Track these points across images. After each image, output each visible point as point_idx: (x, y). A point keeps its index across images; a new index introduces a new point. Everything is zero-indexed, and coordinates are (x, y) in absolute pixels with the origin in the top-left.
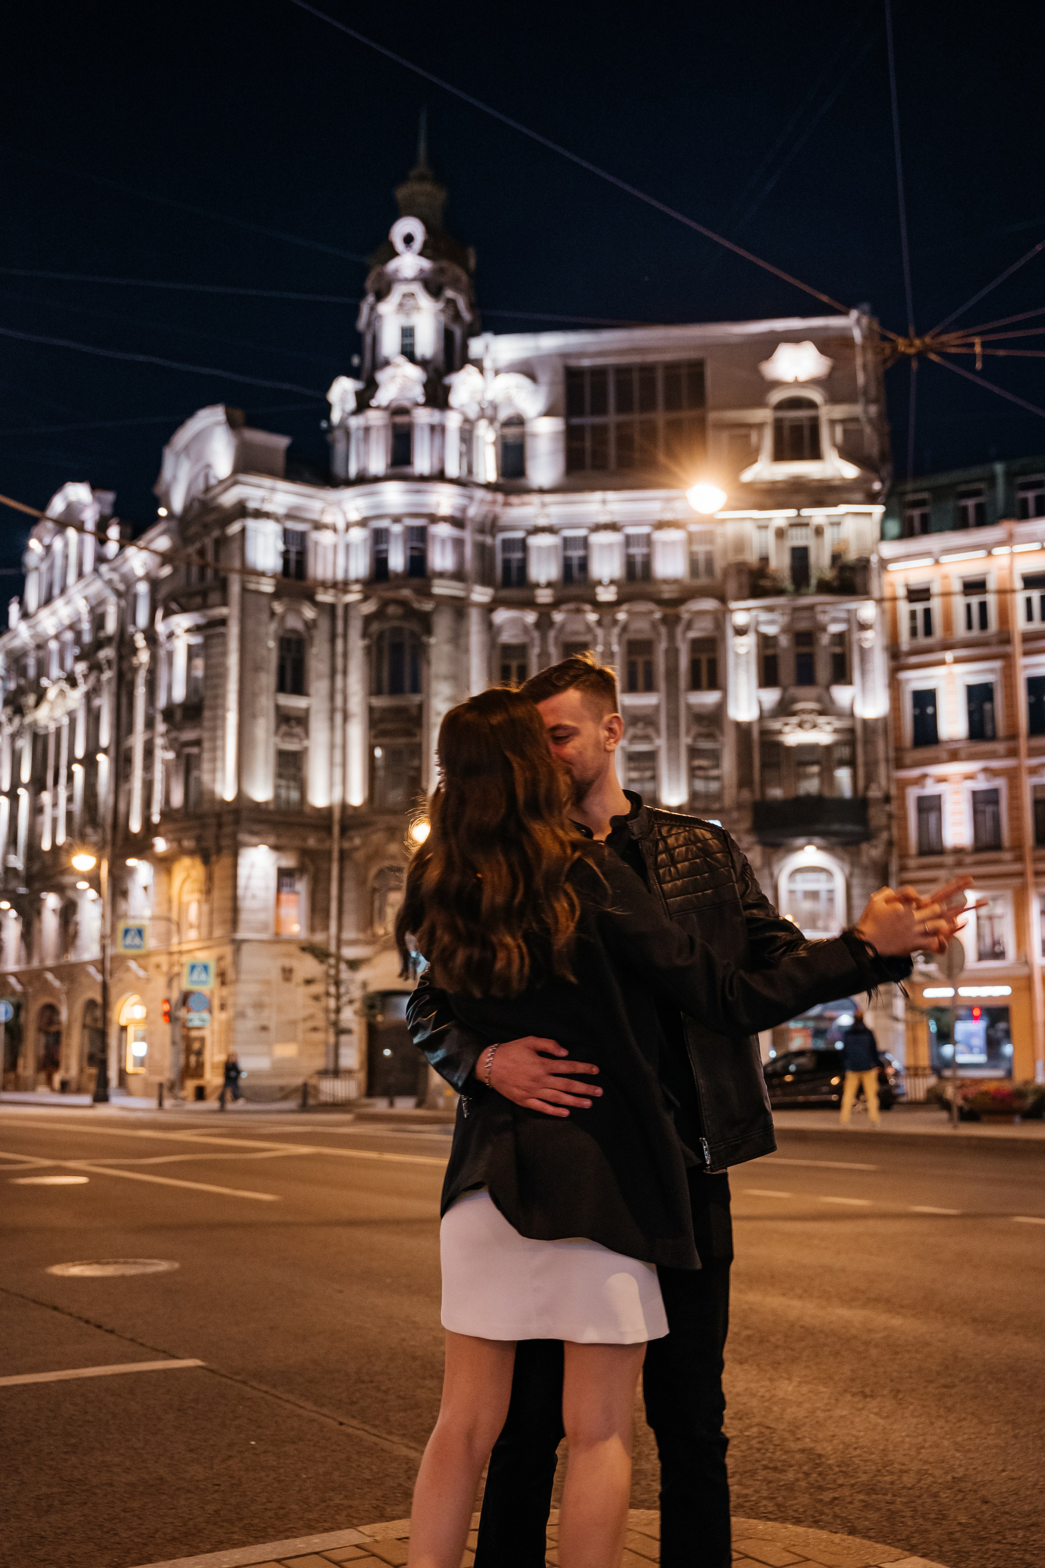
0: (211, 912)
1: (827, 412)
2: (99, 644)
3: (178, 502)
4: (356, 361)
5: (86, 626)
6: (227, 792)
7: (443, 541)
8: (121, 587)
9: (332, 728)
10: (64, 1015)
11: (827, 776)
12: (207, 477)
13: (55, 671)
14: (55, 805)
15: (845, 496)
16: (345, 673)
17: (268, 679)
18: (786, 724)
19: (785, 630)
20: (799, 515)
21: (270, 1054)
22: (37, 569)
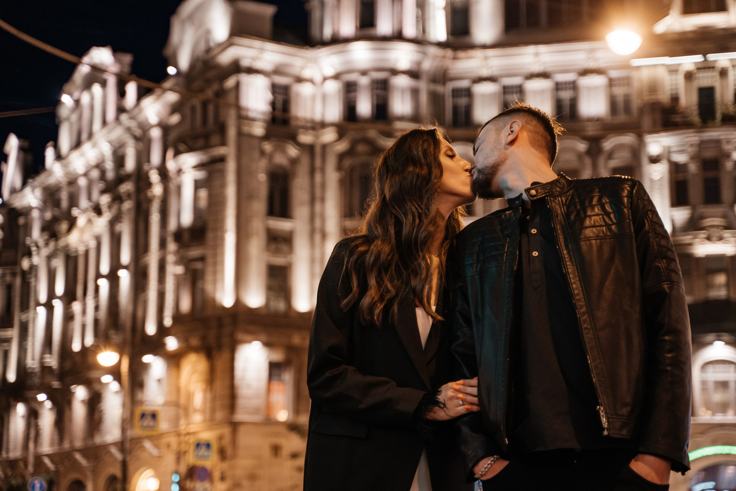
0: (214, 399)
2: (120, 179)
3: (185, 62)
5: (109, 165)
6: (228, 300)
7: (403, 91)
8: (138, 133)
9: (312, 245)
11: (732, 284)
12: (207, 41)
13: (84, 202)
14: (84, 312)
16: (323, 200)
17: (260, 206)
18: (696, 238)
19: (693, 158)
20: (706, 60)
22: (68, 119)
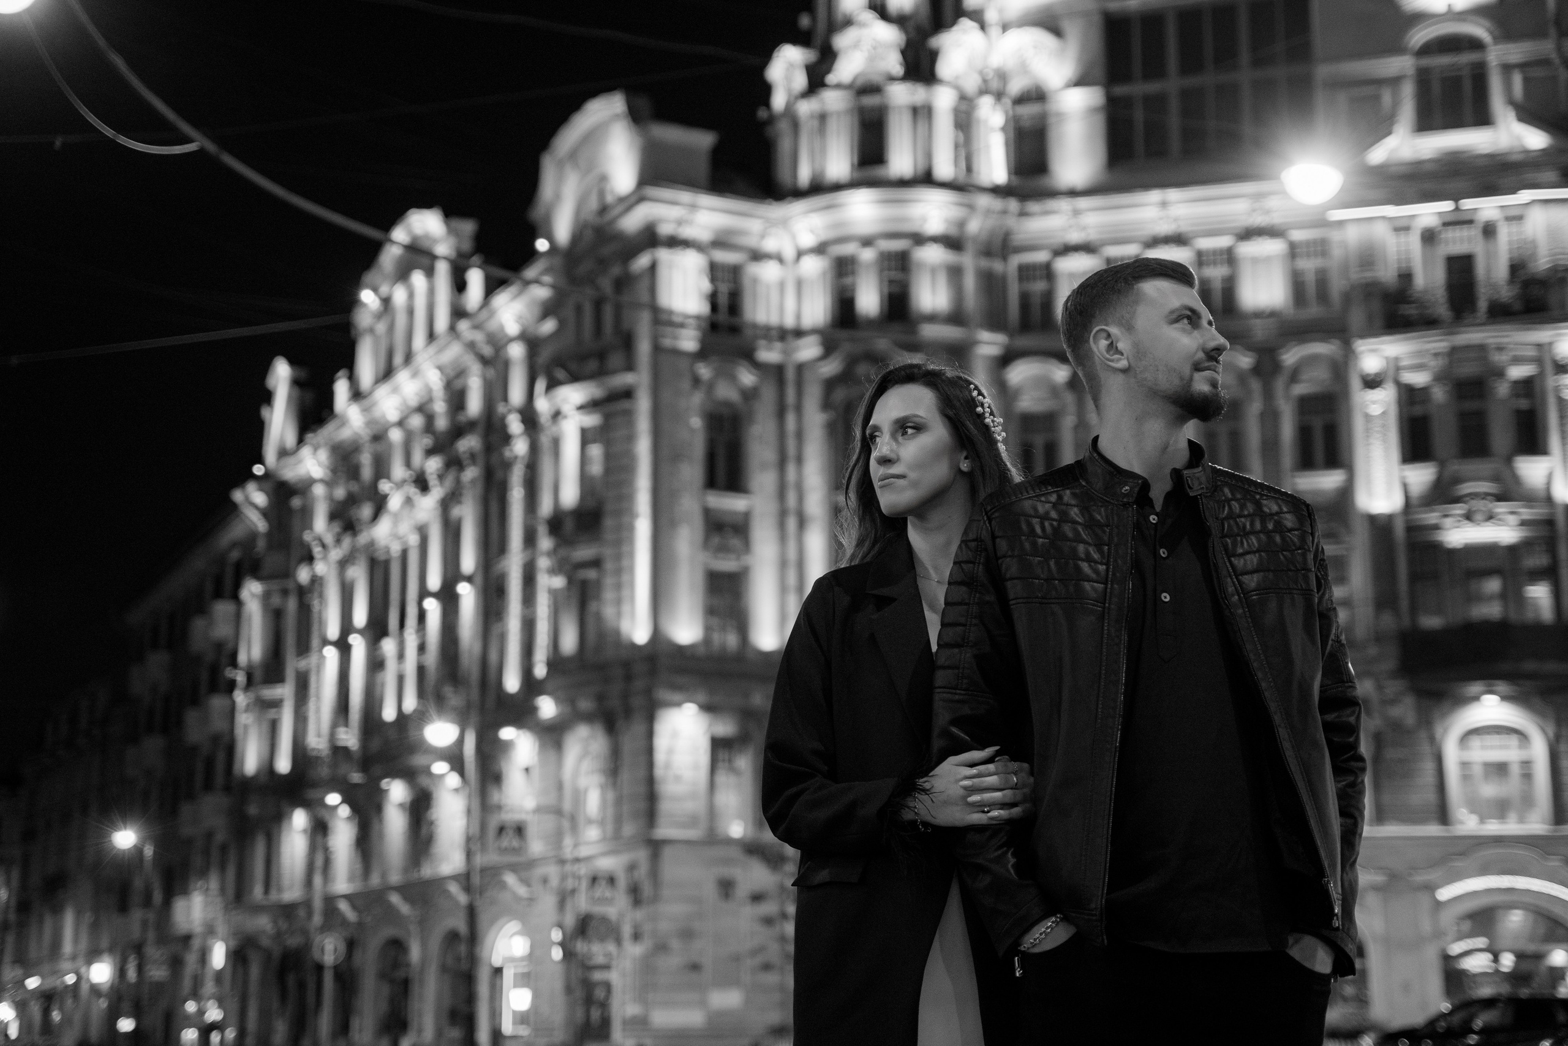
0: (619, 802)
1: (1496, 55)
2: (458, 431)
3: (563, 228)
4: (805, 21)
5: (440, 407)
6: (640, 633)
7: (934, 271)
8: (487, 351)
9: (783, 538)
10: (415, 953)
11: (1512, 594)
12: (602, 194)
13: (398, 471)
14: (401, 656)
15: (1530, 176)
16: (800, 460)
17: (692, 471)
18: (1446, 516)
19: (1439, 378)
20: (1457, 209)
21: (703, 1003)
22: (371, 330)
